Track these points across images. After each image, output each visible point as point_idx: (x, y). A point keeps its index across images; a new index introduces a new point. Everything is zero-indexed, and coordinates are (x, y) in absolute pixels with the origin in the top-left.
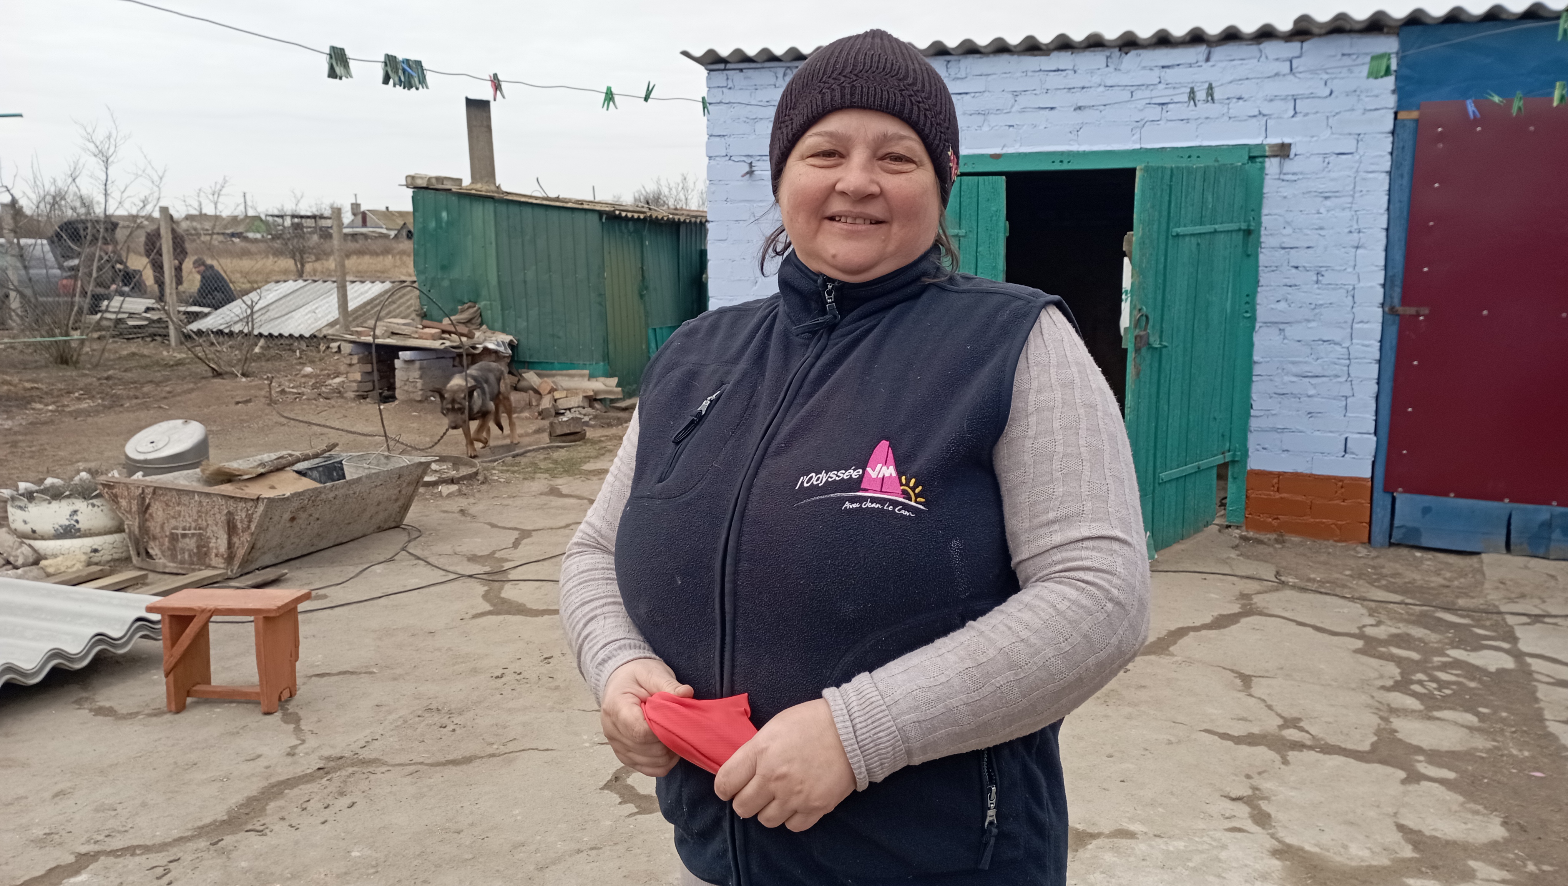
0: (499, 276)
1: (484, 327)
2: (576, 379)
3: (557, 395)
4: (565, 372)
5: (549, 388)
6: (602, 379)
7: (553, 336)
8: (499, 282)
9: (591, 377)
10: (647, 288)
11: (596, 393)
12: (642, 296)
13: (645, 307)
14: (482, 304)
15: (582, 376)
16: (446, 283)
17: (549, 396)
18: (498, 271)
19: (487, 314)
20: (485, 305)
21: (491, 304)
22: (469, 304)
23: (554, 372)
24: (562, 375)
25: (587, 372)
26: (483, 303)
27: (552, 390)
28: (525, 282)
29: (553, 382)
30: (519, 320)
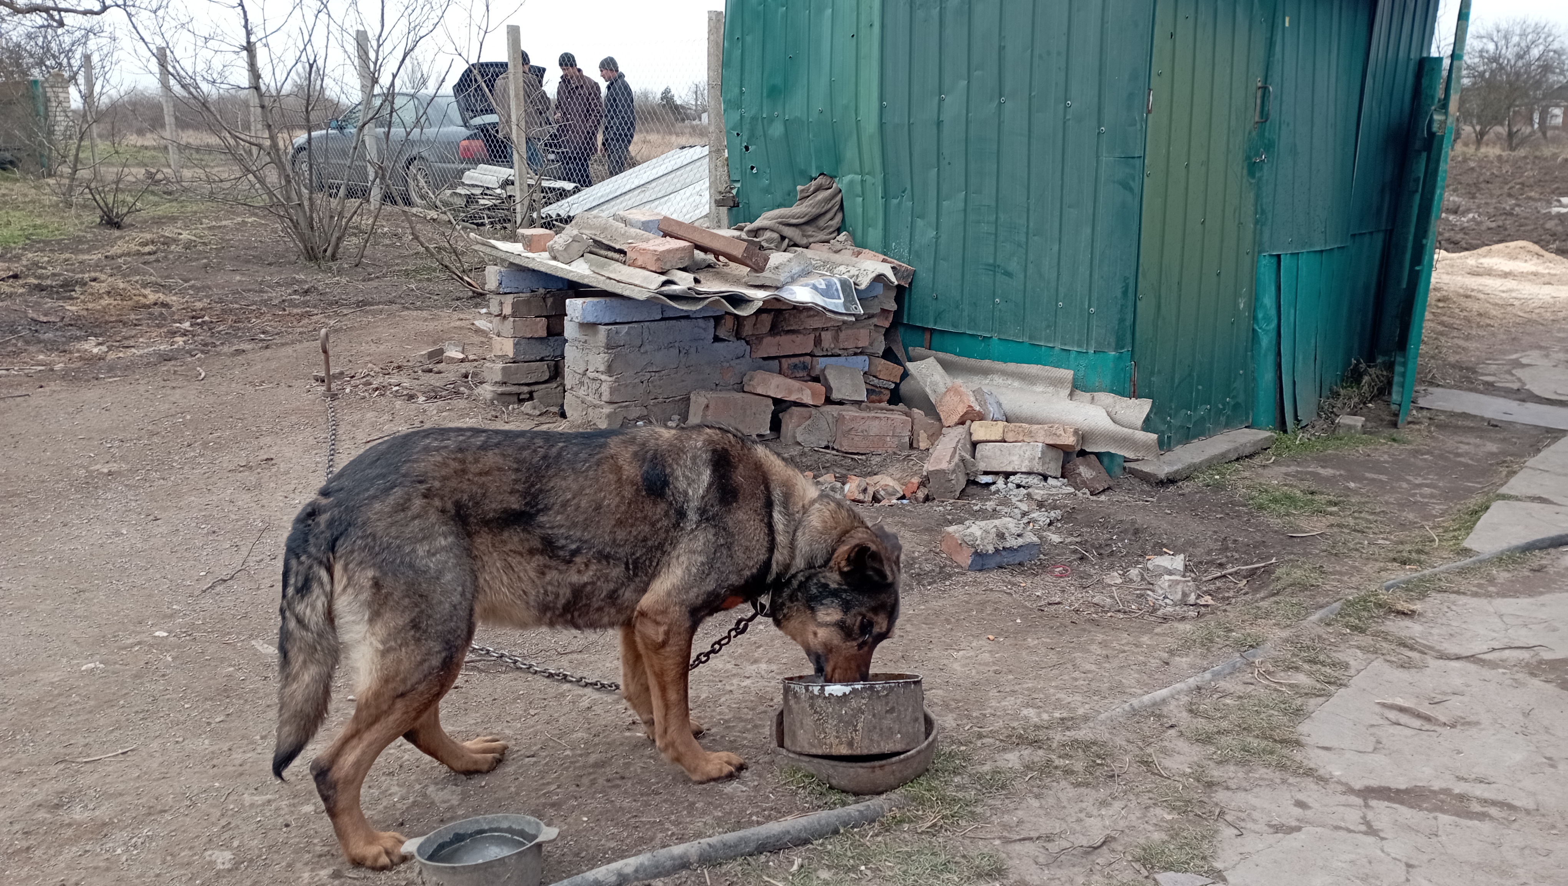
0: (882, 108)
1: (842, 237)
2: (1039, 388)
3: (980, 430)
4: (1012, 367)
5: (961, 410)
6: (1107, 398)
7: (993, 268)
8: (882, 125)
9: (1078, 387)
10: (1269, 146)
11: (1083, 436)
12: (1252, 168)
13: (1258, 197)
14: (842, 183)
15: (1056, 383)
16: (777, 130)
17: (961, 429)
18: (881, 98)
19: (855, 206)
20: (851, 182)
21: (863, 181)
22: (821, 180)
23: (986, 363)
24: (1004, 373)
25: (1068, 374)
26: (847, 179)
27: (969, 417)
28: (939, 123)
29: (978, 393)
30: (920, 222)
